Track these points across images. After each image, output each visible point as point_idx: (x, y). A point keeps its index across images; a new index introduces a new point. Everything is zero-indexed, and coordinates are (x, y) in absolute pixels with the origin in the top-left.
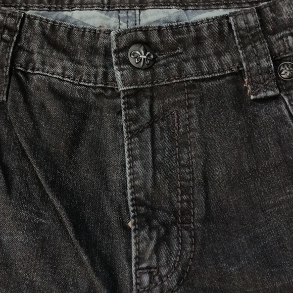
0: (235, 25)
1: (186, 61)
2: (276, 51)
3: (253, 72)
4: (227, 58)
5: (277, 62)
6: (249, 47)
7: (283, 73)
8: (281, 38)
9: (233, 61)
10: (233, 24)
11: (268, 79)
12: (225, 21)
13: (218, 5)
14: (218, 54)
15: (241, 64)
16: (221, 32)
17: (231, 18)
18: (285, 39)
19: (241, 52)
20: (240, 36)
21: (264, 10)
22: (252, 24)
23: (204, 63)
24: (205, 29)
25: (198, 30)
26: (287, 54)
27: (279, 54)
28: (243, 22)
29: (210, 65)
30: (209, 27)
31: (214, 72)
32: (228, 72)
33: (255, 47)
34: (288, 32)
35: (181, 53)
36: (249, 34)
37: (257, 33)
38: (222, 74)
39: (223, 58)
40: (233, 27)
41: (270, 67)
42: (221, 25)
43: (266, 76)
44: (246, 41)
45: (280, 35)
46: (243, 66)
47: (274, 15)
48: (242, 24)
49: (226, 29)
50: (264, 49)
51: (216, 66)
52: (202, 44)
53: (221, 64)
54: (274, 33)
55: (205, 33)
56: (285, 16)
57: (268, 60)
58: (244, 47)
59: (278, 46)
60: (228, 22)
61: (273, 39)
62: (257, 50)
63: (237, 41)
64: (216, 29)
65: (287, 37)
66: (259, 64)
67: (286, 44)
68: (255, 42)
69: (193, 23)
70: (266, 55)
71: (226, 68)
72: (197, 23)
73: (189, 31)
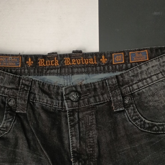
0: (108, 83)
1: (91, 97)
2: (123, 93)
3: (115, 101)
4: (105, 96)
5: (124, 97)
6: (113, 92)
7: (126, 101)
8: (125, 88)
9: (108, 97)
10: (107, 83)
11: (120, 104)
12: (104, 81)
14: (102, 94)
15: (110, 98)
16: (103, 86)
17: (106, 81)
18: (126, 88)
19: (110, 93)
20: (110, 88)
21: (119, 77)
22: (114, 83)
23: (97, 98)
24: (97, 85)
25: (95, 86)
26: (127, 94)
27: (124, 94)
28: (111, 82)
29: (99, 99)
30: (99, 84)
31: (101, 101)
32: (106, 101)
33: (115, 92)
34: (128, 85)
35: (89, 95)
36: (113, 87)
37: (116, 86)
38: (104, 102)
40: (107, 84)
41: (121, 99)
42: (103, 83)
43: (120, 103)
44: (112, 89)
45: (124, 87)
46: (111, 99)
47: (122, 79)
48: (110, 83)
49: (105, 84)
50: (119, 92)
51: (102, 99)
52: (96, 90)
53: (103, 98)
54: (122, 86)
55: (97, 87)
56: (126, 79)
57: (120, 97)
58: (111, 92)
59: (124, 91)
60: (105, 82)
61: (122, 88)
62: (116, 93)
63: (109, 89)
64: (101, 85)
65: (127, 87)
66: (117, 98)
67: (127, 90)
68: (115, 90)
69: (93, 83)
70: (119, 95)
71: (105, 99)
72: (94, 83)
73: (91, 86)
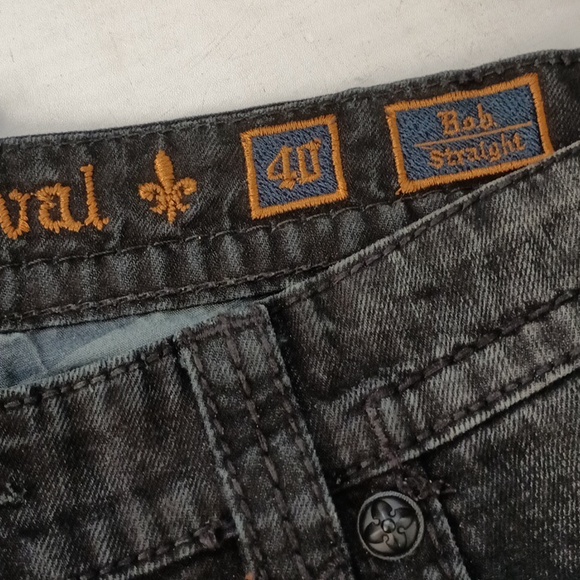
0: (201, 376)
1: (34, 532)
2: (346, 456)
3: (274, 544)
4: (179, 502)
5: (350, 495)
6: (251, 457)
7: (375, 535)
8: (359, 408)
10: (193, 374)
11: (323, 567)
12: (168, 362)
13: (144, 302)
14: (149, 491)
15: (226, 516)
16: (154, 407)
17: (185, 354)
18: (371, 412)
19: (224, 474)
20: (222, 417)
21: (297, 309)
22: (259, 367)
23: (97, 530)
24: (98, 405)
26: (381, 462)
27: (356, 465)
28: (226, 365)
29: (120, 536)
30: (111, 397)
32: (185, 552)
33: (270, 453)
34: (381, 383)
35: (17, 506)
36: (250, 406)
37: (278, 397)
38: (166, 561)
39: (165, 501)
40: (195, 384)
41: (326, 523)
42: (151, 380)
43: (316, 557)
44: (243, 431)
45: (353, 396)
46: (234, 527)
47: (331, 326)
48: (223, 371)
49: (172, 390)
50: (301, 457)
51: (143, 539)
52: (90, 457)
53: (160, 527)
54: (334, 393)
55: (100, 419)
56: (366, 327)
57: (317, 500)
58: (233, 458)
59: (350, 439)
60: (178, 366)
61: (331, 413)
62: (278, 466)
63: (210, 433)
64: (135, 400)
65: (377, 403)
66: (287, 517)
67: (378, 430)
68: (269, 433)
69: (56, 387)
70: (311, 478)
71: (178, 535)
72: (70, 384)
73: (42, 418)
